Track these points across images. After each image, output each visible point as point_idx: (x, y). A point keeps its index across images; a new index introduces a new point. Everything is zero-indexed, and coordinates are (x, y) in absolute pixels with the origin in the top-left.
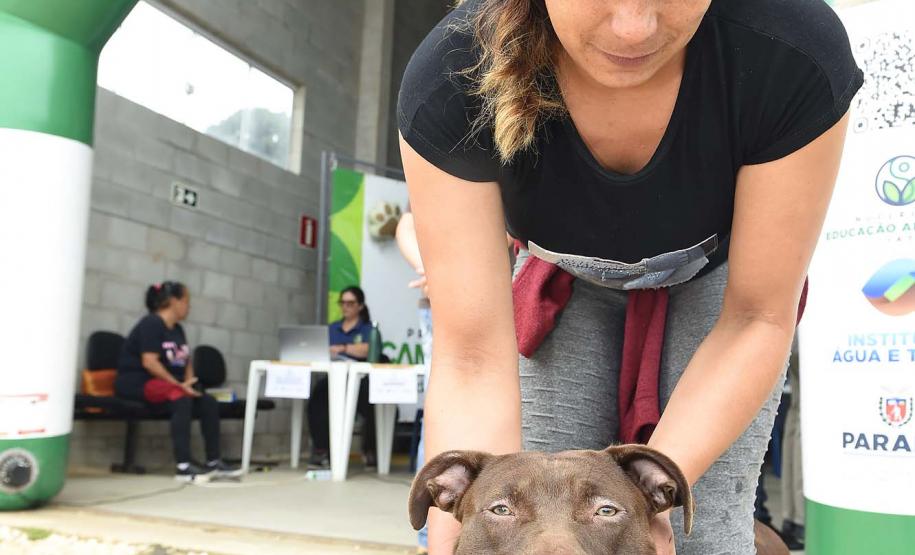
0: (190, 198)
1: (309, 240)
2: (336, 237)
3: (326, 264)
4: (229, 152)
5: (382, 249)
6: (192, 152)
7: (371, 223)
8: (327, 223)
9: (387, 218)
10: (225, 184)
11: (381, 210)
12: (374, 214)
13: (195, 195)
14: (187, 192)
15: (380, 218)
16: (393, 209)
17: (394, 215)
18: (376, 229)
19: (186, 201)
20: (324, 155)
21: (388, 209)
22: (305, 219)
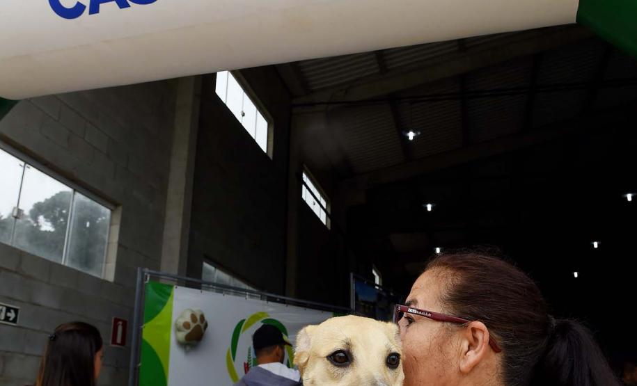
0: (12, 315)
1: (119, 340)
2: (147, 344)
3: (136, 369)
4: (52, 268)
5: (187, 352)
6: (16, 272)
7: (179, 330)
8: (139, 332)
9: (193, 325)
10: (45, 298)
11: (188, 319)
12: (182, 321)
13: (16, 311)
14: (8, 309)
15: (186, 325)
16: (198, 317)
17: (198, 322)
18: (182, 335)
19: (7, 319)
20: (139, 269)
21: (193, 317)
22: (116, 320)
